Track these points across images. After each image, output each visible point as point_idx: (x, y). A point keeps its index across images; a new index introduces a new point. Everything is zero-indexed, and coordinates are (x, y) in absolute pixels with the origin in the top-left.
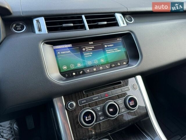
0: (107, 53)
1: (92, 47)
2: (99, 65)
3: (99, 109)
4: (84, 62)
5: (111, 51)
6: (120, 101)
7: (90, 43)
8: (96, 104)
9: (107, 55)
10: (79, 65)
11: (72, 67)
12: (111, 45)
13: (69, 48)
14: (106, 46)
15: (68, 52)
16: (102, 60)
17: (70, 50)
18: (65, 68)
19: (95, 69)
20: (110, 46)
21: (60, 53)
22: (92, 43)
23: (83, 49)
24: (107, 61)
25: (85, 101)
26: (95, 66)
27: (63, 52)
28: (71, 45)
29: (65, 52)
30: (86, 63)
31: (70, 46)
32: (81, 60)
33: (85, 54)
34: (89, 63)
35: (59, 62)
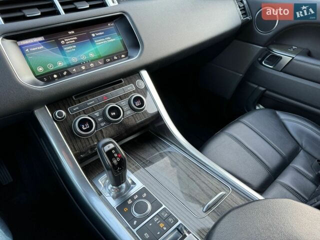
0: (97, 44)
1: (74, 38)
2: (89, 62)
3: (97, 114)
4: (66, 59)
5: (101, 41)
6: (124, 103)
7: (70, 33)
8: (93, 109)
9: (97, 47)
10: (60, 63)
11: (51, 67)
12: (101, 34)
13: (40, 42)
14: (93, 35)
15: (40, 48)
16: (91, 55)
17: (43, 45)
18: (40, 70)
19: (83, 68)
20: (99, 34)
21: (29, 50)
22: (73, 32)
23: (62, 42)
24: (98, 54)
25: (78, 108)
26: (83, 63)
27: (34, 49)
28: (43, 37)
29: (36, 48)
30: (70, 61)
31: (41, 39)
32: (62, 57)
33: (65, 49)
34: (74, 60)
35: (31, 63)
